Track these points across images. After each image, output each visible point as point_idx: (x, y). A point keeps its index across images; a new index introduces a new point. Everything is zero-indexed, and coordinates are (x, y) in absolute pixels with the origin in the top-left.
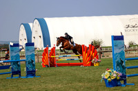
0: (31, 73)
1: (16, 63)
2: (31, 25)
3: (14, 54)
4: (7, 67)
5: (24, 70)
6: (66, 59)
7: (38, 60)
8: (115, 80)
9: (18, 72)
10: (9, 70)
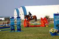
0: (19, 30)
1: (13, 25)
2: (19, 9)
3: (12, 22)
4: (9, 27)
5: (16, 29)
6: (34, 24)
7: (22, 24)
8: (55, 33)
9: (14, 29)
10: (10, 29)
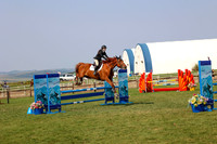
2: (133, 50)
4: (101, 94)
8: (202, 105)
